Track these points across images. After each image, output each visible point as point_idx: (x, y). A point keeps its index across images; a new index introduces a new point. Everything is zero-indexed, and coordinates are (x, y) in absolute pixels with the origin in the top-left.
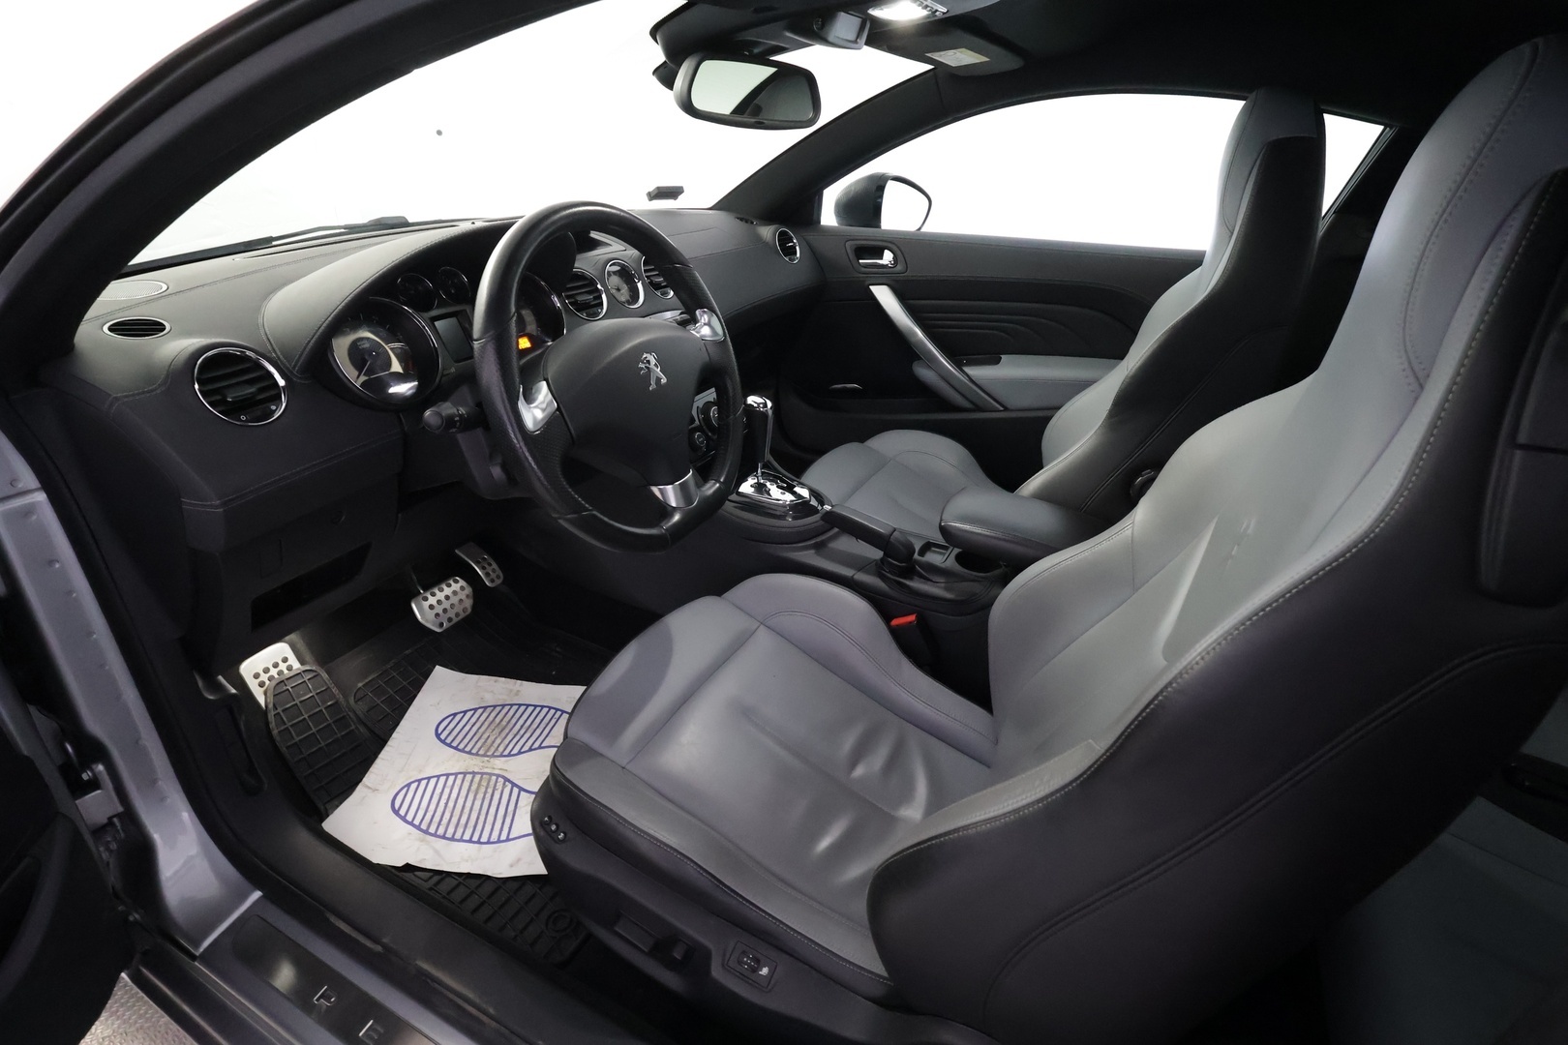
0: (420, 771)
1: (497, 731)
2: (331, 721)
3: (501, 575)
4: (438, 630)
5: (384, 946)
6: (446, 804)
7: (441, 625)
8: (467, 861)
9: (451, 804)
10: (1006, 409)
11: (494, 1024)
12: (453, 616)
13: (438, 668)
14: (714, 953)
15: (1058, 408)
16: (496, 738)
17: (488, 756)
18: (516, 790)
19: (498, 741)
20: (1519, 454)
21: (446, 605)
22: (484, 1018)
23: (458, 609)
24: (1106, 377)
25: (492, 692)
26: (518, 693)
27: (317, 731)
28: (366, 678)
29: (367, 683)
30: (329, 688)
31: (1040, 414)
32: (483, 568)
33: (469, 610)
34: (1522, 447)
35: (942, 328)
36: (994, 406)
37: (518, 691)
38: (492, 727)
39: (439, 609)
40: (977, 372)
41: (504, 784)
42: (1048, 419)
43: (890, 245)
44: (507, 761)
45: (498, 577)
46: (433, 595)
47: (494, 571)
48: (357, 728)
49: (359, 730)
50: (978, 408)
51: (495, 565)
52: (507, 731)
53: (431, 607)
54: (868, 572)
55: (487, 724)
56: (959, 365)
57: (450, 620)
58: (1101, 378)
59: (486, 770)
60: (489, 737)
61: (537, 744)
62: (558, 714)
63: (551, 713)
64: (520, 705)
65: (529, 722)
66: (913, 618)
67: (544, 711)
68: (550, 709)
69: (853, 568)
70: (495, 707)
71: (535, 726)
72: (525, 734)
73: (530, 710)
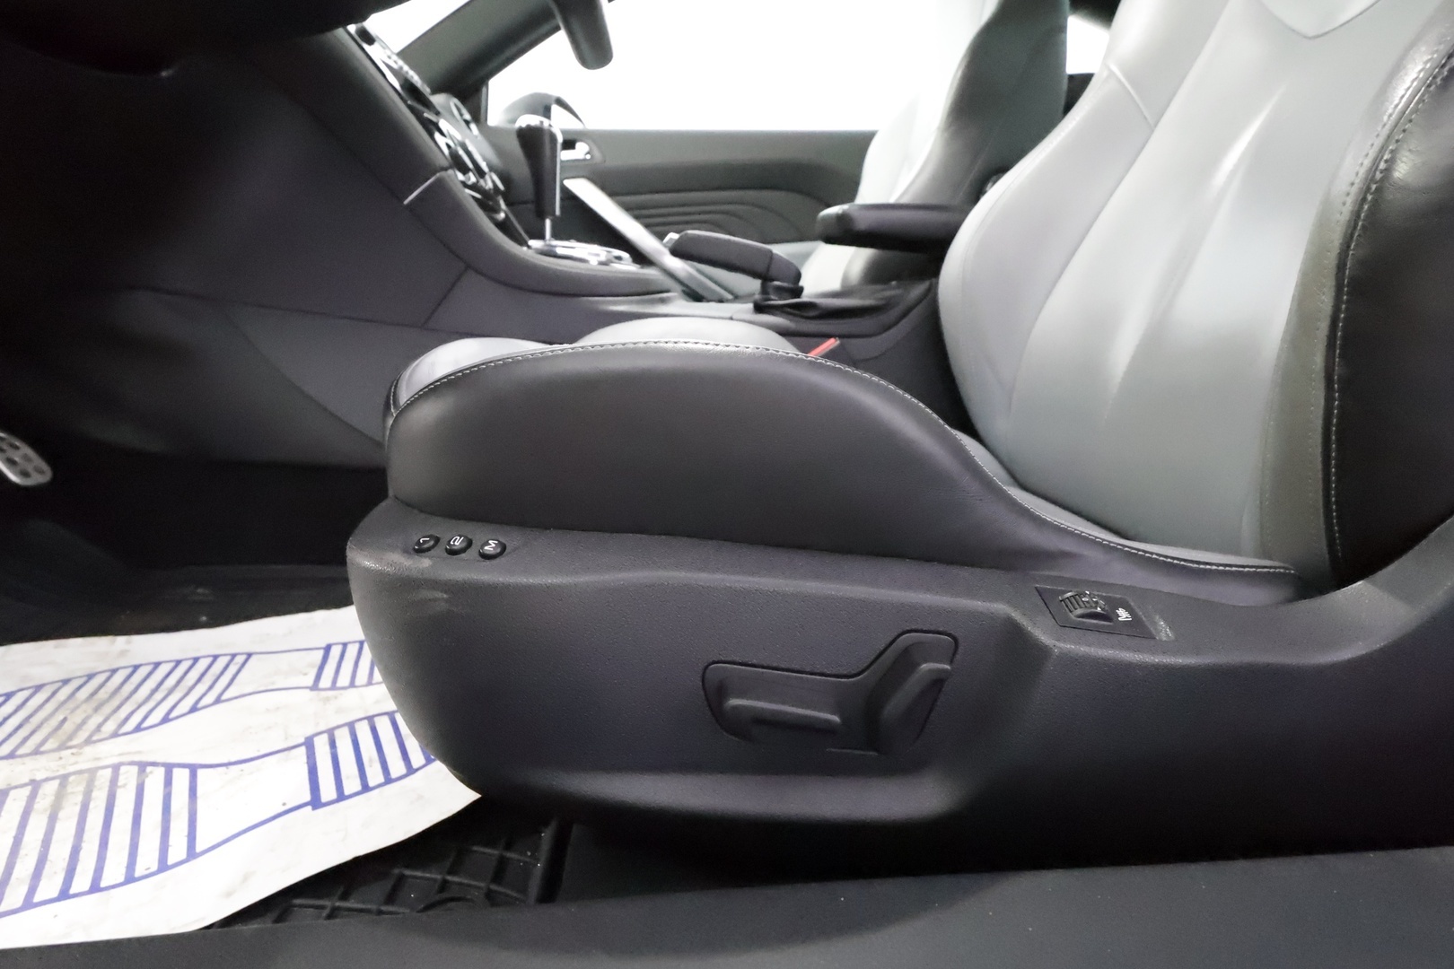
16: (88, 719)
17: (70, 748)
18: (182, 774)
25: (49, 663)
44: (130, 740)
47: (26, 459)
51: (26, 449)
52: (114, 703)
55: (52, 706)
59: (73, 769)
60: (65, 720)
61: (208, 700)
62: (240, 659)
63: (222, 661)
64: (137, 666)
65: (170, 681)
66: (833, 340)
67: (204, 662)
68: (217, 657)
69: (725, 312)
70: (67, 681)
71: (191, 682)
72: (169, 697)
73: (165, 667)
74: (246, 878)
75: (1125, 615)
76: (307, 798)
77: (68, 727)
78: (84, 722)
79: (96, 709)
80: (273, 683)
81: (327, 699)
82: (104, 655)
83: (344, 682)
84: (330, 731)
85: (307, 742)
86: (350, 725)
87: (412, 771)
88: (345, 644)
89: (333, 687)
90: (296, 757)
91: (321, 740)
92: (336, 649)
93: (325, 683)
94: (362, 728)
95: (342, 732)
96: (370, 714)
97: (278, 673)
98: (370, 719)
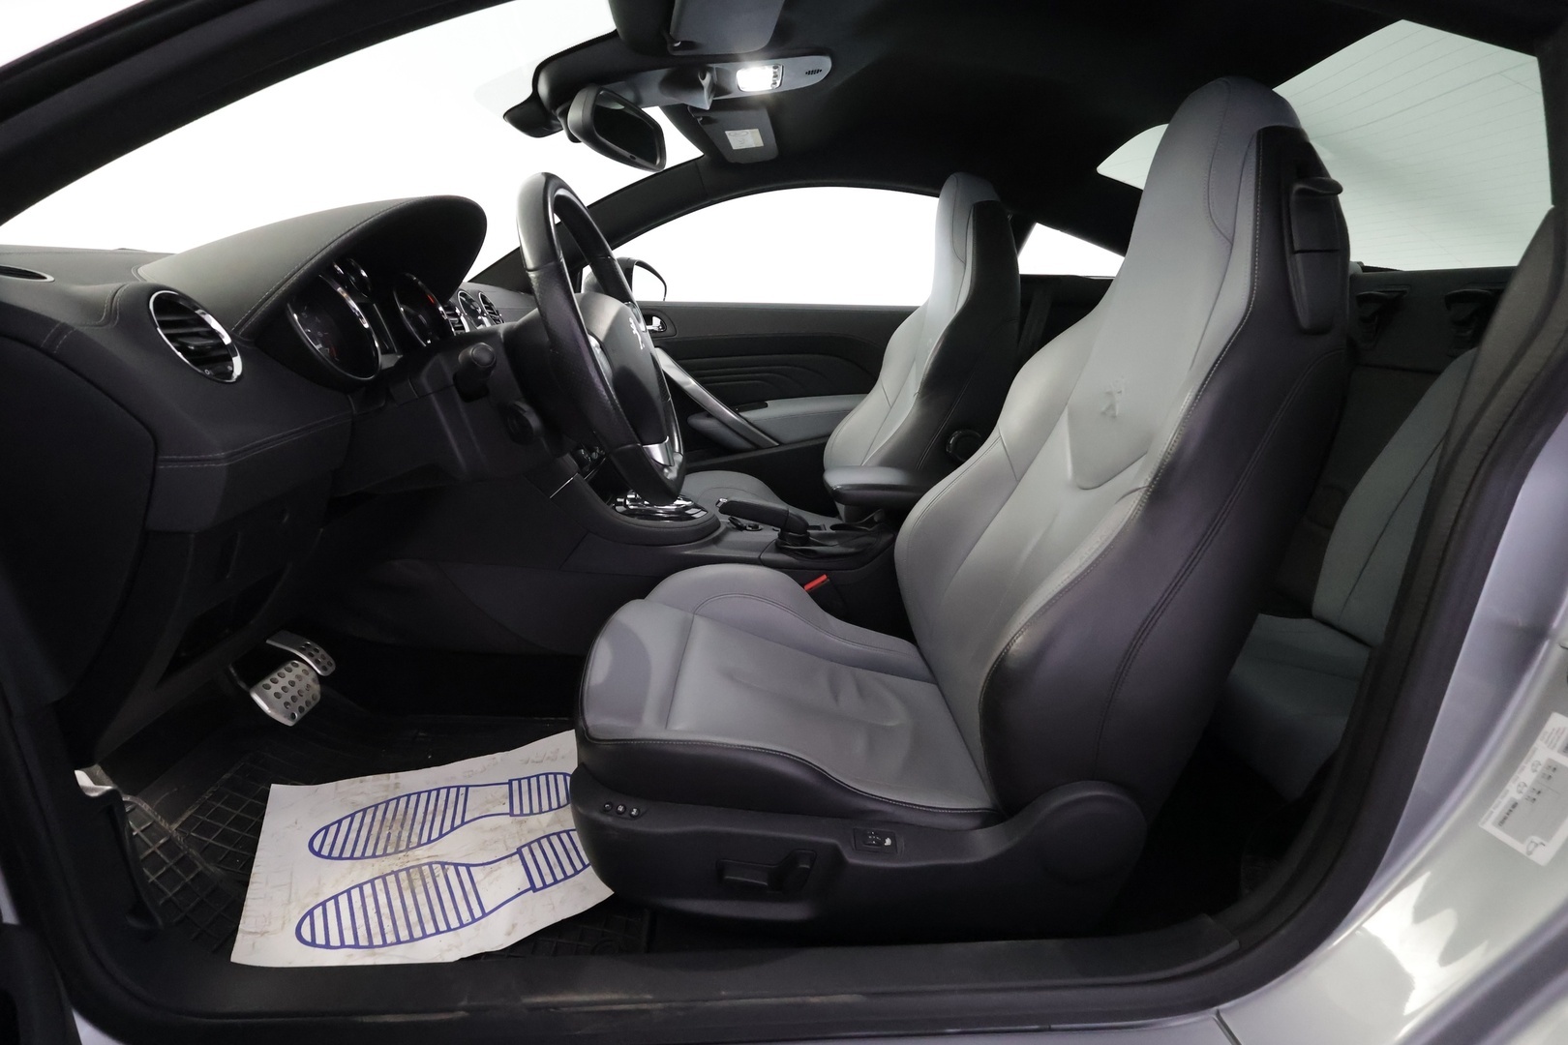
0: (317, 894)
1: (396, 826)
2: (170, 863)
3: (332, 662)
4: (290, 723)
5: (464, 1009)
6: (378, 912)
7: (293, 716)
8: (450, 950)
9: (385, 910)
10: (781, 444)
11: (659, 1006)
12: (304, 705)
13: (274, 786)
14: (840, 846)
15: (829, 435)
16: (400, 833)
17: (401, 852)
18: (463, 870)
19: (405, 835)
21: (294, 691)
22: (645, 1006)
23: (307, 696)
24: (858, 407)
25: (362, 793)
26: (397, 786)
27: (175, 864)
28: (180, 815)
29: (183, 823)
30: (154, 822)
31: (817, 442)
32: (310, 656)
33: (319, 698)
35: (718, 382)
36: (771, 443)
37: (396, 784)
38: (387, 823)
39: (287, 697)
40: (748, 415)
41: (443, 868)
42: (825, 444)
43: (659, 314)
44: (430, 848)
45: (330, 664)
46: (275, 682)
47: (323, 658)
48: (205, 867)
49: (209, 870)
50: (758, 447)
51: (322, 652)
52: (409, 822)
53: (277, 695)
54: (769, 551)
55: (377, 824)
56: (737, 413)
57: (301, 709)
58: (856, 405)
59: (409, 865)
60: (389, 835)
61: (458, 822)
62: (462, 790)
63: (453, 791)
64: (409, 796)
65: (431, 807)
66: (824, 577)
67: (443, 793)
68: (449, 788)
69: (756, 550)
70: (376, 806)
71: (443, 808)
72: (436, 819)
73: (424, 796)
74: (514, 926)
75: (888, 842)
76: (529, 886)
77: (393, 838)
78: (399, 837)
79: (402, 826)
80: (488, 811)
81: (521, 823)
82: (388, 786)
83: (526, 810)
84: (529, 845)
85: (519, 851)
86: (538, 840)
87: (577, 872)
88: (519, 780)
89: (522, 814)
90: (516, 861)
91: (526, 851)
92: (515, 784)
93: (517, 811)
94: (545, 842)
95: (535, 846)
96: (547, 834)
97: (488, 802)
98: (547, 837)
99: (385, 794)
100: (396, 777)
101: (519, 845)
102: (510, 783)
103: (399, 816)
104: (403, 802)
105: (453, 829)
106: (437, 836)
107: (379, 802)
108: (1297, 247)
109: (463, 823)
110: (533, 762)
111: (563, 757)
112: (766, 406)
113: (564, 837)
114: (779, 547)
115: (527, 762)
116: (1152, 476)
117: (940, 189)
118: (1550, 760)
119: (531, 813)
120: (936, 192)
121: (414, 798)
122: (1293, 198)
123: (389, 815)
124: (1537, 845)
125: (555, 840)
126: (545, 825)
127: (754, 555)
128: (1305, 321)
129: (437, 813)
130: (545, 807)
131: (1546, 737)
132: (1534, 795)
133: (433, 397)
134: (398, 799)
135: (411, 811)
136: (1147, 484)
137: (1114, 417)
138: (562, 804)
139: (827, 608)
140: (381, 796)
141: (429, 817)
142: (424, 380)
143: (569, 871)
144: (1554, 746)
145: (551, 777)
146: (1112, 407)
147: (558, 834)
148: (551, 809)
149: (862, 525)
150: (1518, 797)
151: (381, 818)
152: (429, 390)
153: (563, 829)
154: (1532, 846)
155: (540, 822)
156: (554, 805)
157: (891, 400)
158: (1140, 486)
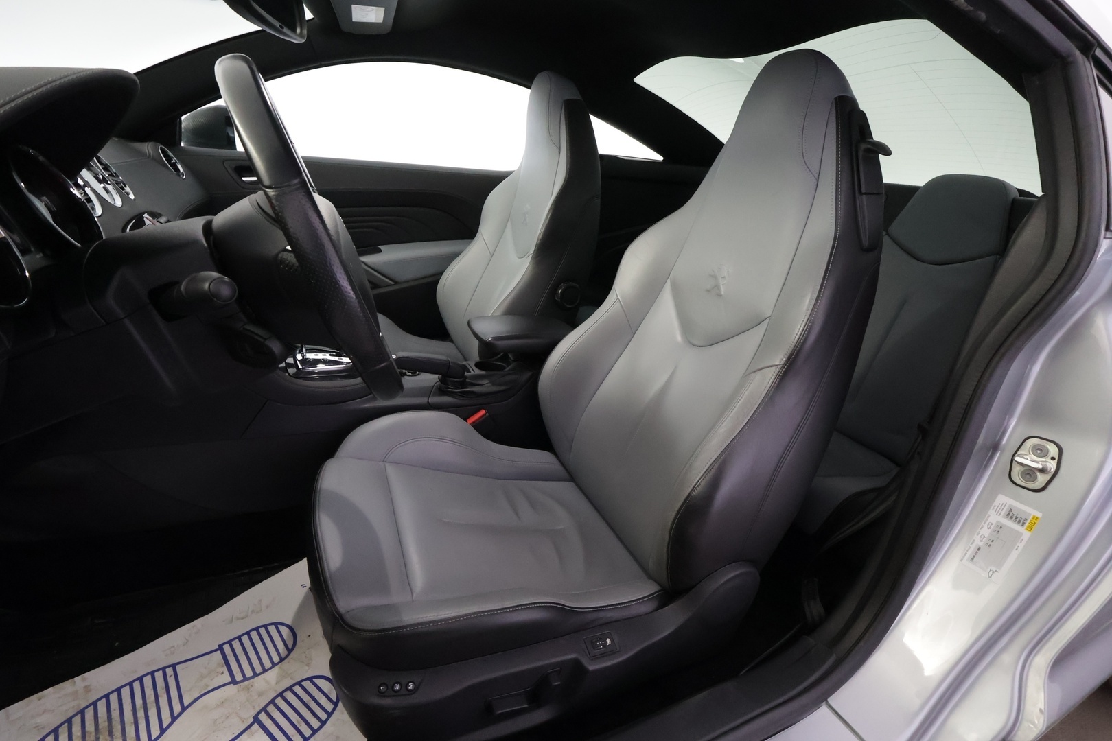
10: (396, 283)
14: (579, 657)
20: (864, 196)
24: (467, 249)
25: (45, 712)
26: (87, 689)
34: (864, 194)
36: (387, 282)
37: (86, 687)
61: (177, 709)
62: (169, 671)
63: (159, 675)
64: (107, 696)
65: (139, 701)
66: (483, 412)
67: (147, 680)
68: (152, 673)
69: (423, 395)
70: (69, 721)
71: (153, 698)
72: (150, 714)
73: (126, 692)
75: (609, 641)
80: (208, 686)
81: (247, 688)
82: (75, 693)
83: (249, 673)
84: (264, 710)
85: (256, 720)
86: (272, 702)
87: (323, 723)
88: (230, 642)
89: (245, 679)
90: (256, 731)
91: (263, 717)
92: (227, 648)
93: (239, 677)
94: (280, 701)
95: (271, 709)
96: (279, 692)
97: (202, 677)
98: (281, 695)
99: (73, 704)
100: (84, 680)
101: (253, 713)
102: (221, 648)
103: (103, 722)
104: (102, 706)
105: (174, 719)
106: (158, 732)
107: (71, 714)
108: (863, 191)
109: (184, 709)
110: (238, 619)
111: (267, 607)
112: (380, 251)
113: (297, 689)
114: (441, 391)
115: (231, 621)
116: (786, 357)
117: (532, 82)
118: (998, 522)
119: (255, 675)
120: (529, 84)
121: (114, 698)
122: (861, 154)
123: (90, 727)
124: (993, 572)
125: (289, 695)
126: (273, 682)
127: (423, 400)
128: (865, 243)
129: (148, 705)
130: (267, 664)
131: (995, 508)
132: (990, 543)
133: (127, 322)
134: (95, 704)
135: (115, 714)
136: (782, 362)
137: (720, 295)
138: (283, 655)
139: (487, 436)
140: (69, 708)
141: (141, 714)
142: (110, 300)
143: (315, 724)
144: (1000, 514)
145: (262, 631)
146: (717, 287)
147: (290, 689)
148: (274, 665)
149: (497, 360)
150: (981, 544)
151: (79, 734)
152: (120, 313)
153: (293, 682)
154: (991, 572)
155: (267, 682)
156: (276, 659)
157: (491, 249)
158: (777, 364)
